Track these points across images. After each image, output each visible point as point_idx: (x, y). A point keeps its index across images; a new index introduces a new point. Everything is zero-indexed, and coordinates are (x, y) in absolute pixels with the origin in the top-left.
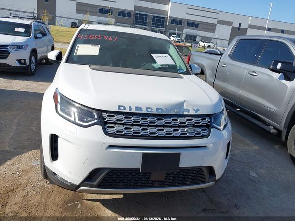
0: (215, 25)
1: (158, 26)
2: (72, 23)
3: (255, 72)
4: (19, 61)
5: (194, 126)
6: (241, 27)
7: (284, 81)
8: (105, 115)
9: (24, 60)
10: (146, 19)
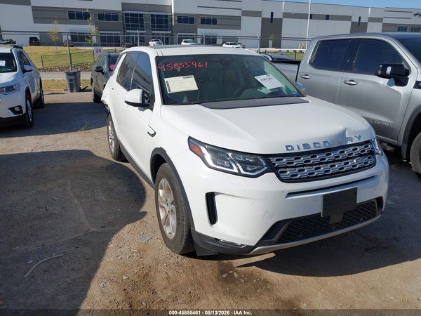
0: (239, 19)
1: (160, 28)
2: (30, 38)
3: (353, 81)
4: (12, 109)
5: (361, 155)
6: (274, 17)
7: (395, 88)
8: (273, 160)
9: (20, 107)
10: (142, 21)
